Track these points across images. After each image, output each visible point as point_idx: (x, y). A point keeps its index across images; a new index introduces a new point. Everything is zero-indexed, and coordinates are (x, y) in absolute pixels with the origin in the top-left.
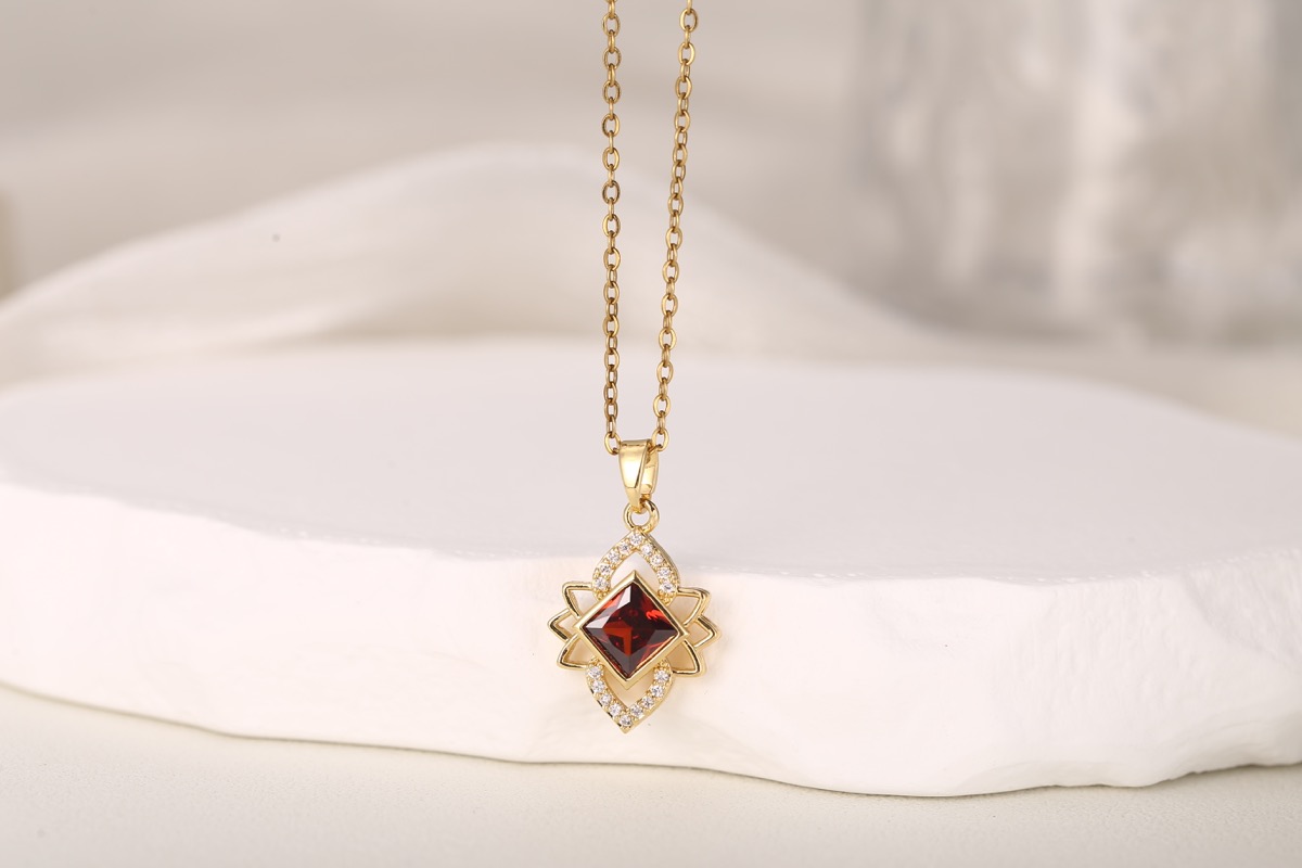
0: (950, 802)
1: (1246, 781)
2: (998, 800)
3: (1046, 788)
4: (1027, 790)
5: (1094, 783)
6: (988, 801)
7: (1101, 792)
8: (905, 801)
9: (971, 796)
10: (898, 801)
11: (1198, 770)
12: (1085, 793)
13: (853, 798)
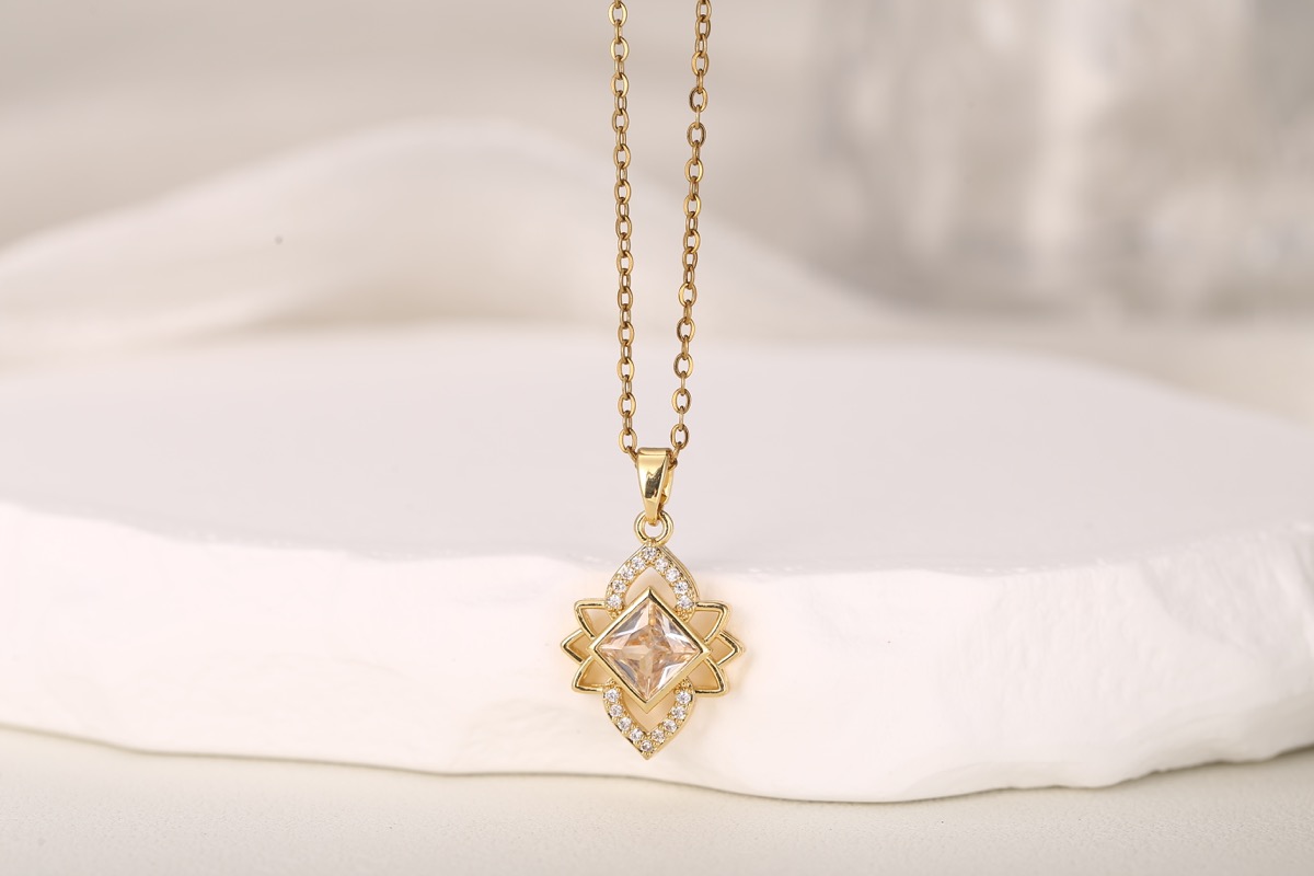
0: (897, 808)
1: (1214, 778)
2: (947, 804)
3: (1000, 790)
4: (980, 793)
5: (1051, 783)
6: (937, 805)
7: (1058, 795)
8: (850, 808)
9: (920, 801)
10: (841, 808)
11: (1163, 767)
12: (1042, 796)
13: (795, 805)
